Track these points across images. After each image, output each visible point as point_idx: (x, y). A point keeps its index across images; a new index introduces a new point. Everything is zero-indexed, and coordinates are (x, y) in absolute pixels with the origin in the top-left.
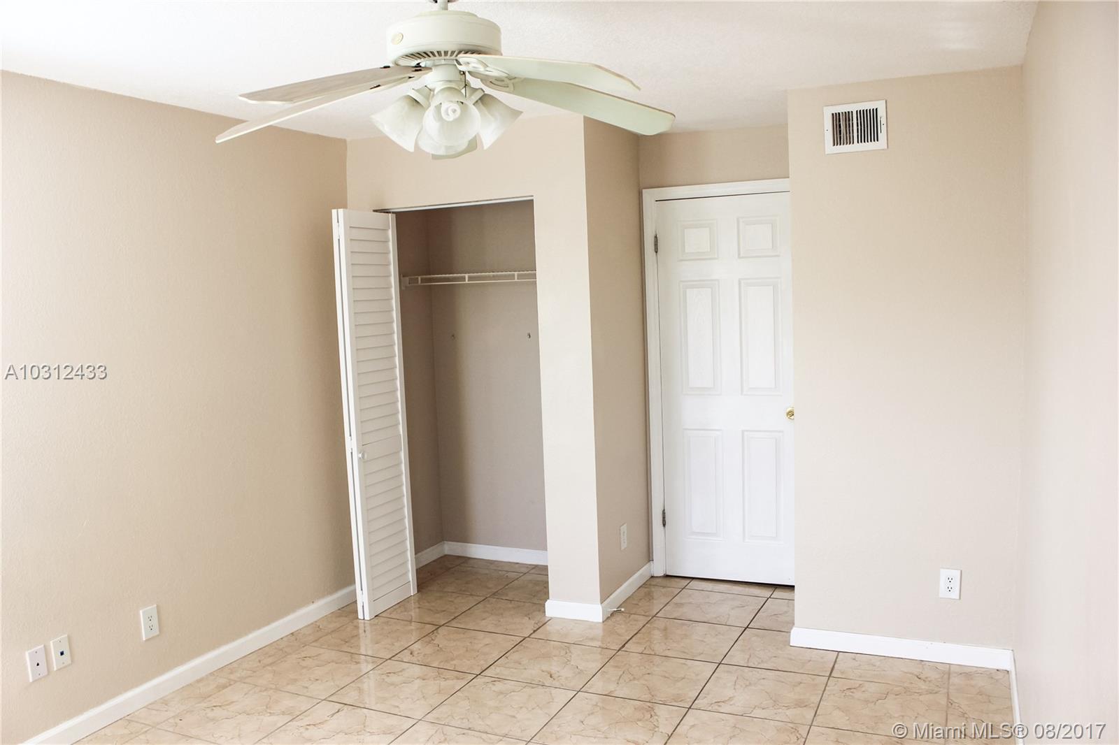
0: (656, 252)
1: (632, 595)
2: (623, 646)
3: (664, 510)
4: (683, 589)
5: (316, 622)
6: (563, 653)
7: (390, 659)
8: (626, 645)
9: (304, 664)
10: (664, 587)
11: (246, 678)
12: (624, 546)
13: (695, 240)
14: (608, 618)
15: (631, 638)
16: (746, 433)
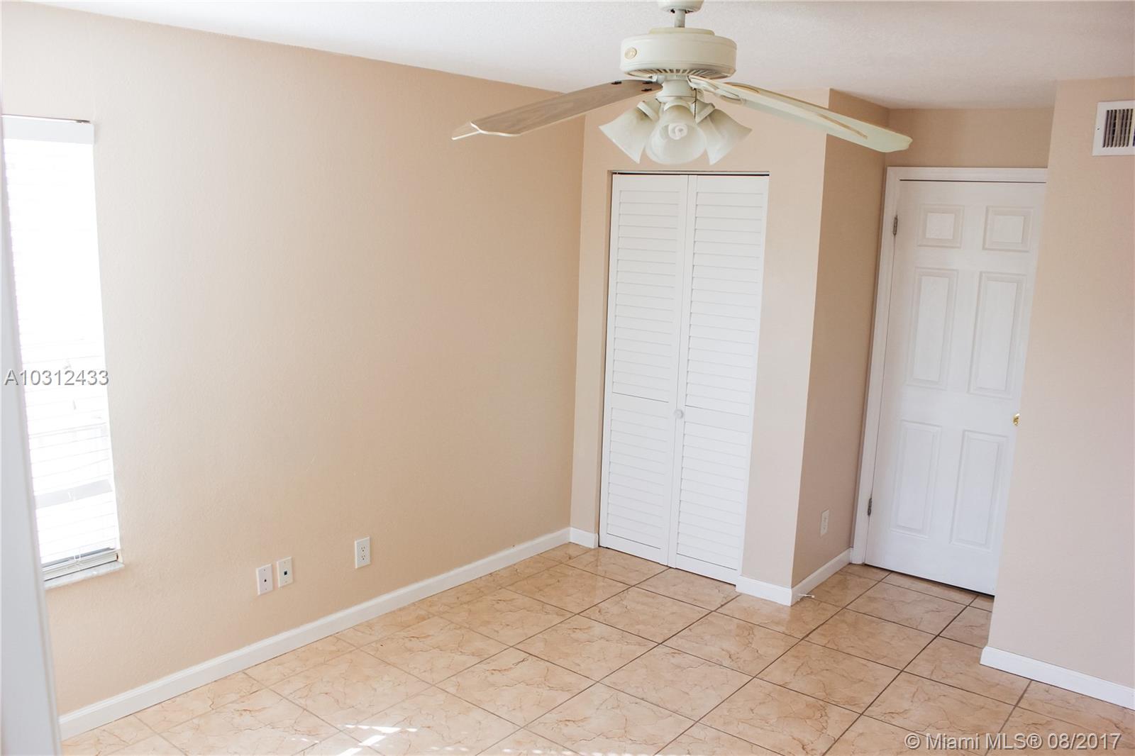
0: (895, 234)
1: (826, 581)
2: (808, 635)
3: (871, 499)
4: (879, 582)
5: (515, 565)
6: (746, 633)
7: (578, 614)
8: (810, 636)
9: (497, 606)
10: (860, 577)
11: (444, 613)
12: (823, 532)
13: (938, 226)
14: (797, 603)
15: (816, 628)
16: (966, 433)
